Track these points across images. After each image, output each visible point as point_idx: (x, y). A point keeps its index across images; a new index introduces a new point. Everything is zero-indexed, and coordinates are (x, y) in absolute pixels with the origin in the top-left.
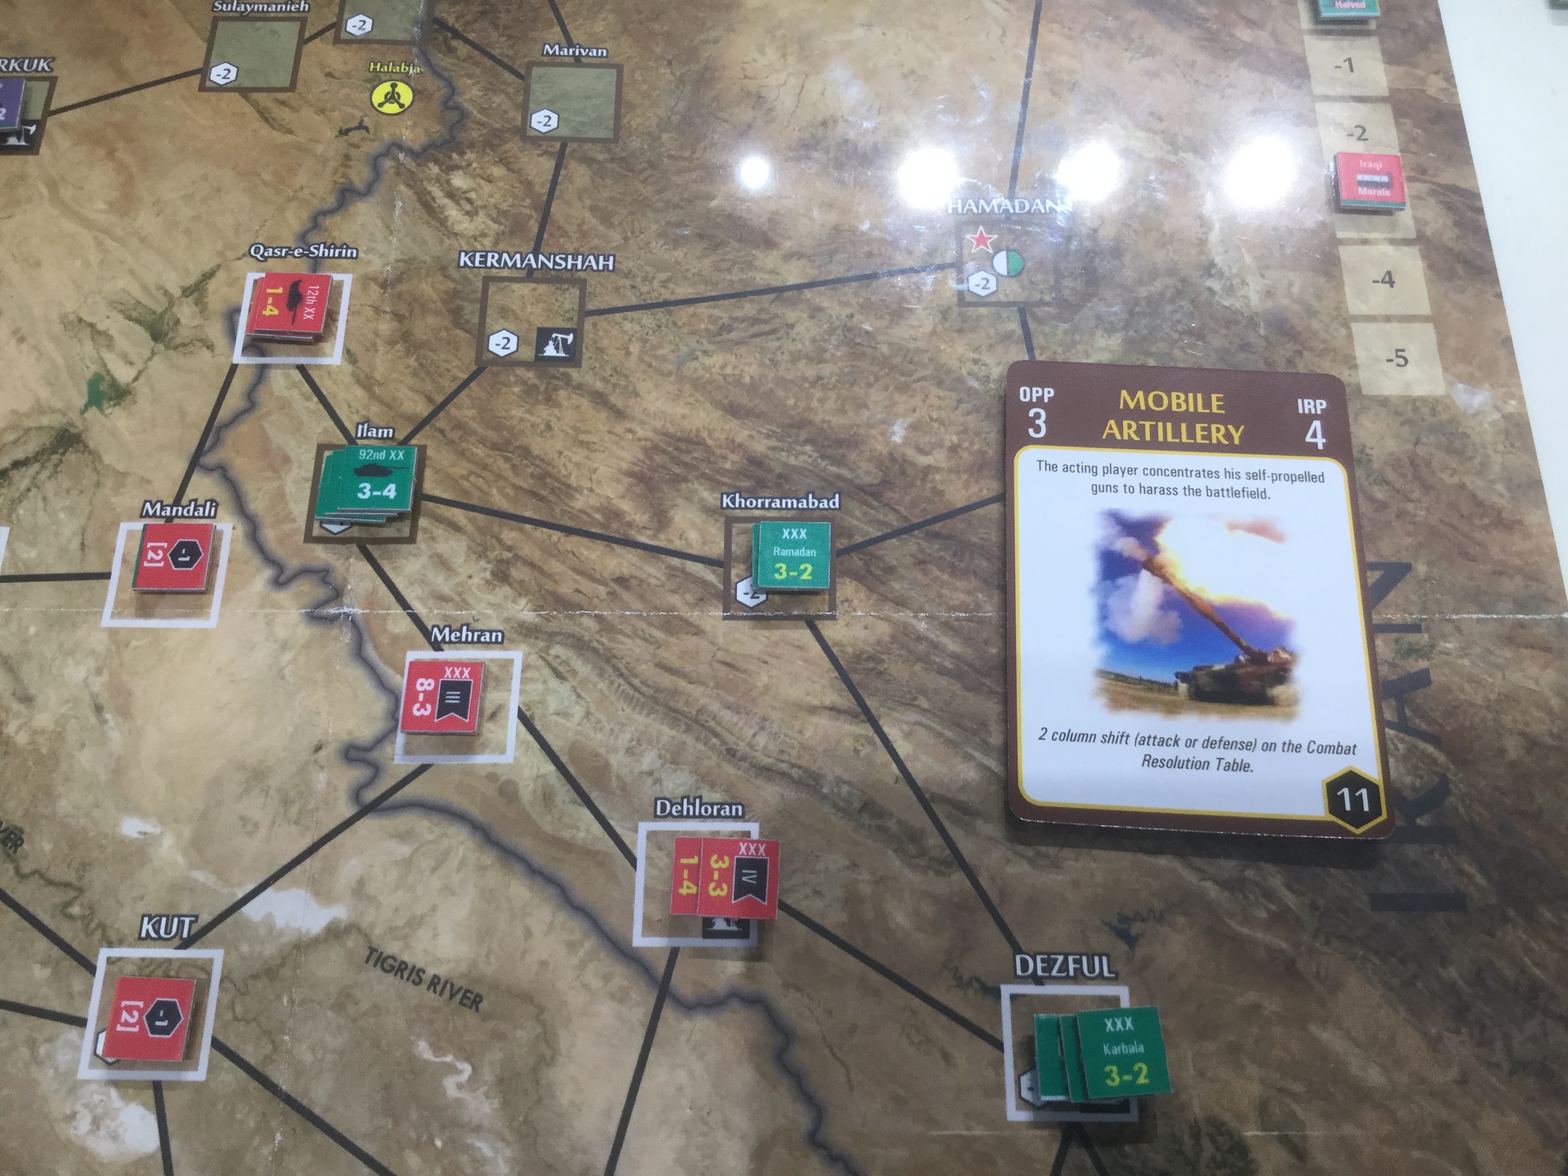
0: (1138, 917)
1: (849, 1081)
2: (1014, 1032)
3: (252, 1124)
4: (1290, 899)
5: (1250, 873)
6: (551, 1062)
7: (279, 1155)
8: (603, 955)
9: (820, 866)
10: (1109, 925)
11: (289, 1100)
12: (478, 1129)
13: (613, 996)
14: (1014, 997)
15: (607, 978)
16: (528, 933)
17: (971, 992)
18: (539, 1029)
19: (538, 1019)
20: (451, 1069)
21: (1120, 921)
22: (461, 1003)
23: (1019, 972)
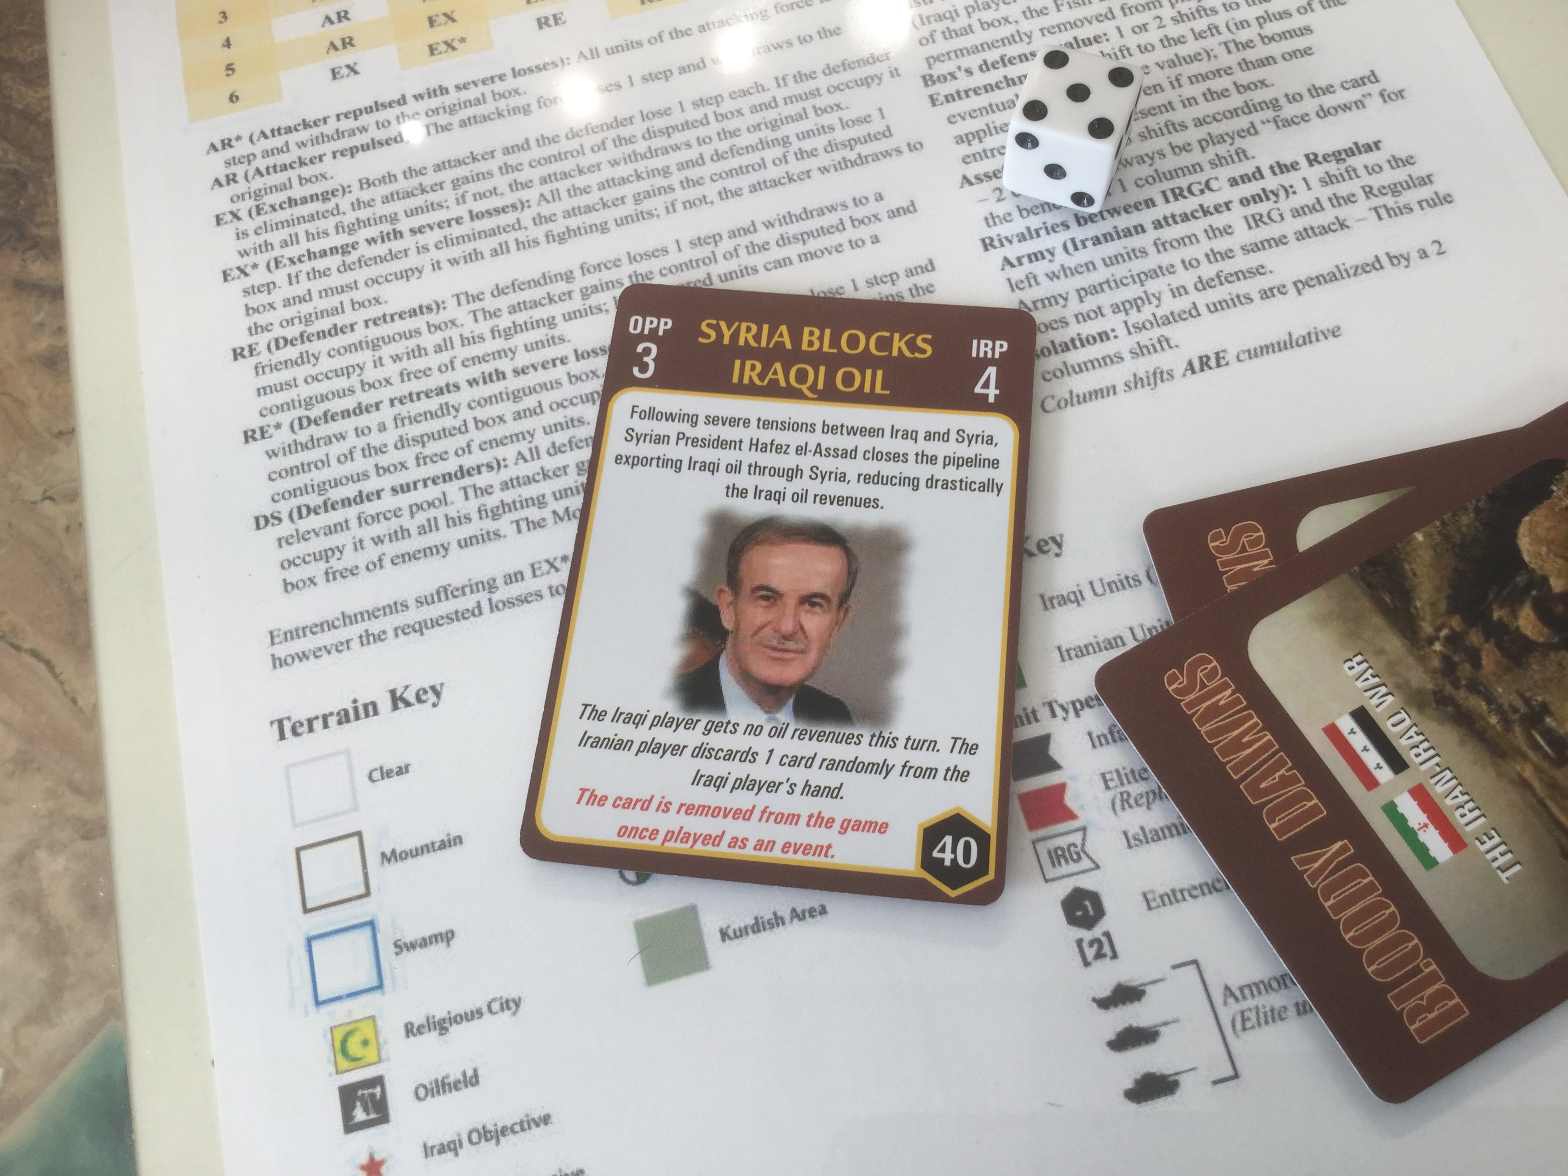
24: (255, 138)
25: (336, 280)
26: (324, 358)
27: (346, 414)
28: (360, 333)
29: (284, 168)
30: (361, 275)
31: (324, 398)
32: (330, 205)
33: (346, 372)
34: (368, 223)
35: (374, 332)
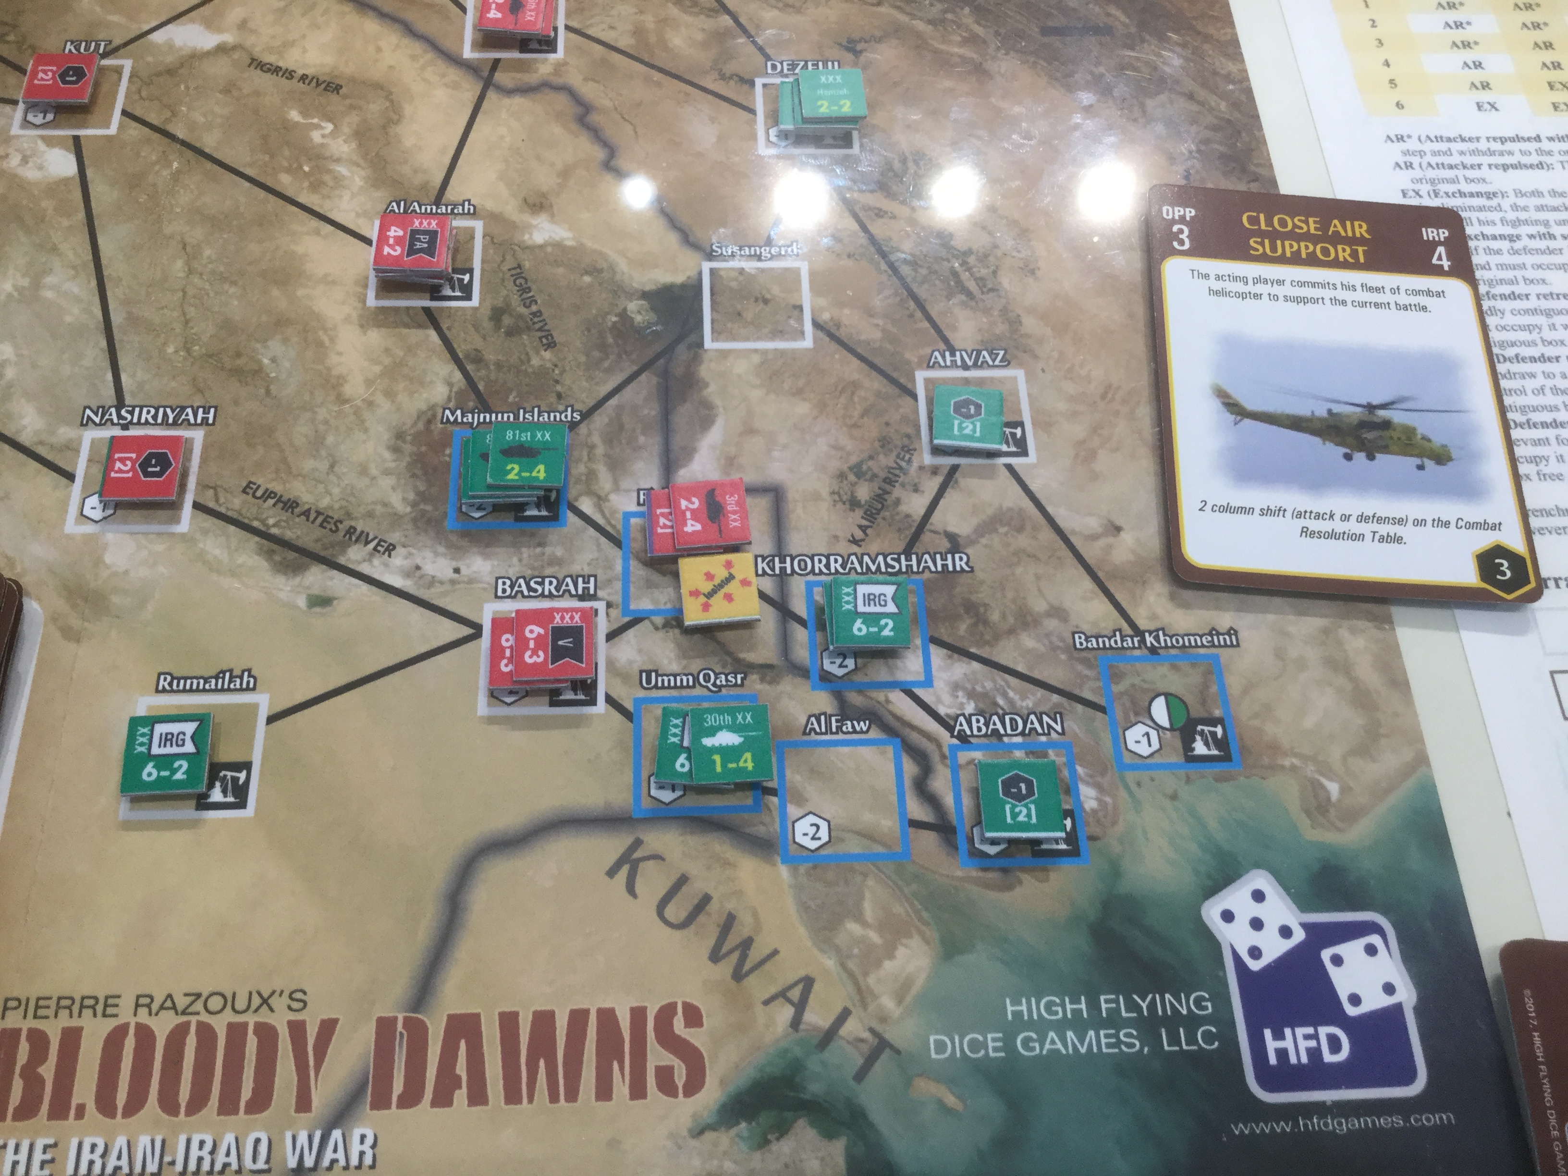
0: (862, 40)
1: (636, 133)
2: (765, 103)
3: (154, 158)
4: (979, 30)
5: (949, 16)
6: (398, 122)
7: (176, 177)
8: (440, 62)
9: (614, 12)
10: (840, 44)
11: (184, 143)
12: (338, 160)
13: (446, 85)
14: (765, 86)
15: (443, 76)
16: (379, 50)
17: (732, 83)
18: (388, 104)
19: (387, 98)
20: (318, 127)
21: (848, 42)
22: (325, 89)
23: (770, 71)
24: (1423, 138)
25: (1507, 259)
26: (1508, 314)
27: (1533, 360)
28: (1533, 303)
29: (1451, 167)
30: (1529, 260)
31: (1513, 344)
32: (1494, 202)
33: (1529, 328)
34: (1526, 222)
35: (1544, 304)
